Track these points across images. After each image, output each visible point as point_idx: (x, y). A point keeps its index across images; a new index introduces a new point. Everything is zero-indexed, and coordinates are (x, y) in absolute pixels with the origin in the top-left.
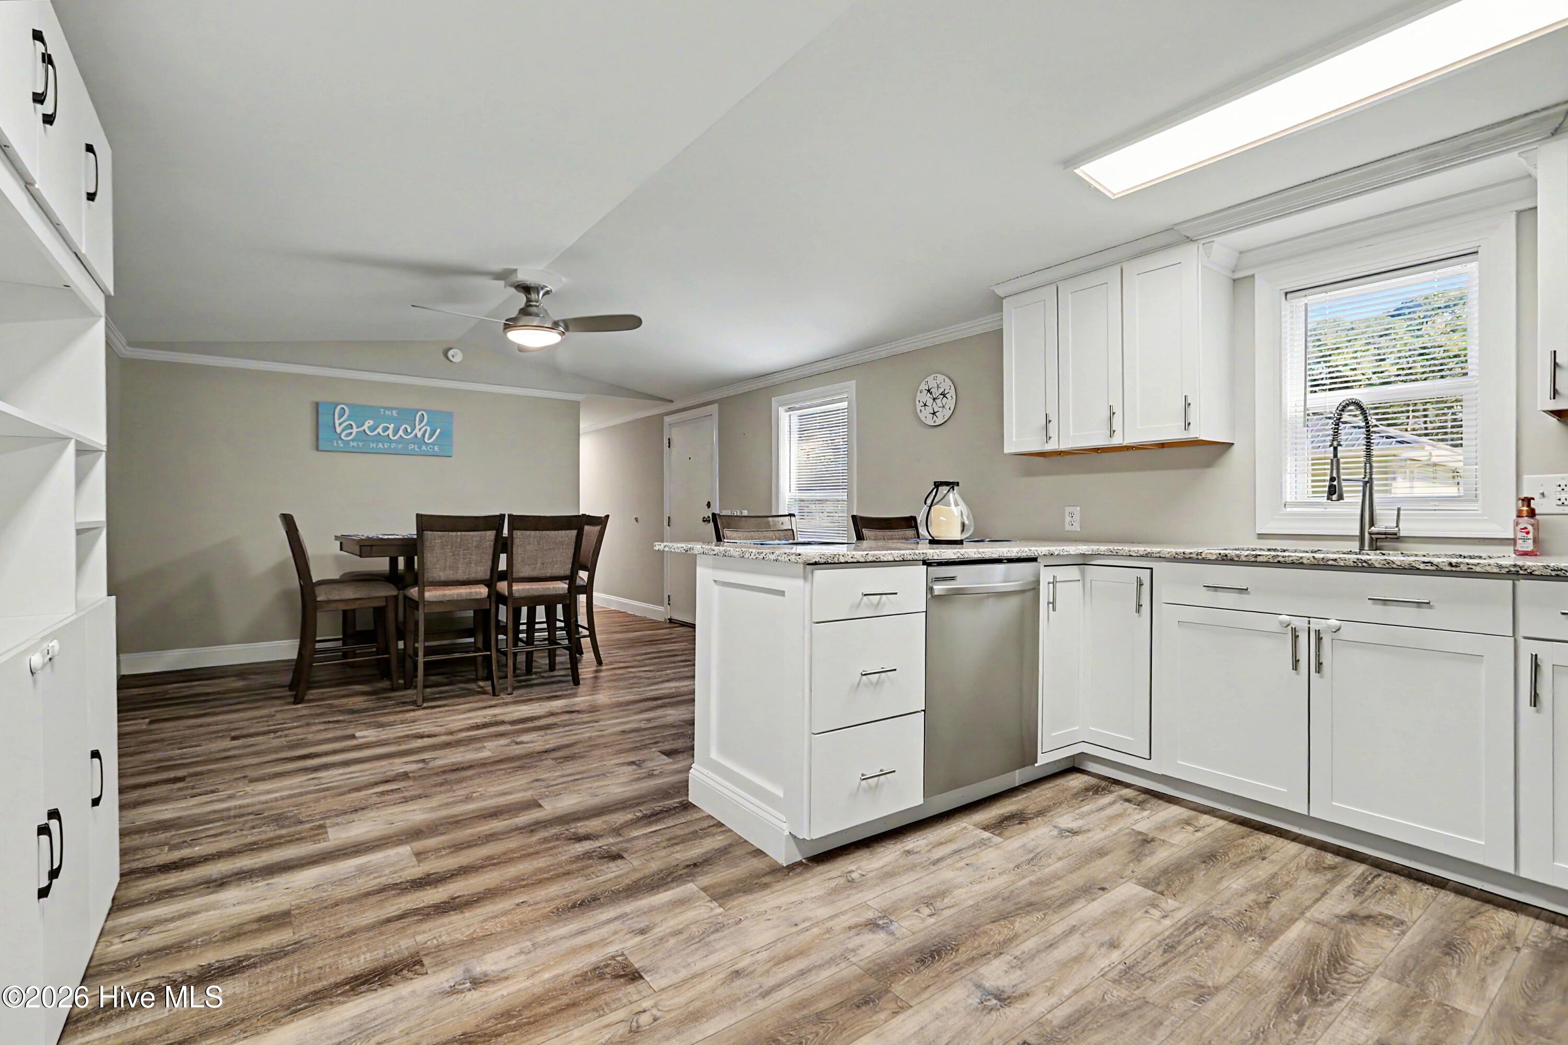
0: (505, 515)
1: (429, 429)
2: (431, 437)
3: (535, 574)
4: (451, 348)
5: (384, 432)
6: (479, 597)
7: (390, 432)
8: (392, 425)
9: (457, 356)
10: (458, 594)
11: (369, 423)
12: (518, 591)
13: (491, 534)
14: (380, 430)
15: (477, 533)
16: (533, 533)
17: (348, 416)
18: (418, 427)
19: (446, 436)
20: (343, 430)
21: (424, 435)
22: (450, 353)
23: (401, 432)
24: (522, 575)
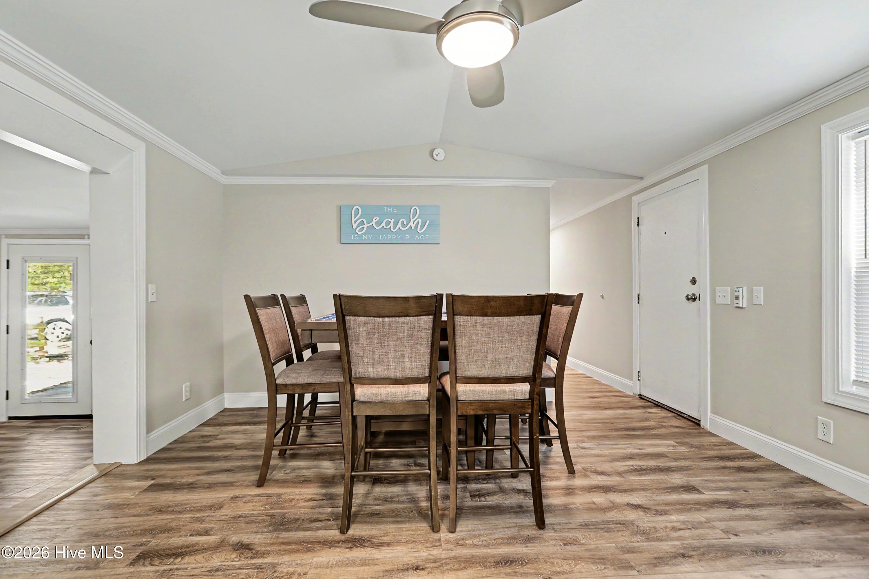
0: (441, 296)
1: (420, 222)
2: (421, 228)
3: (485, 373)
4: (435, 149)
5: (387, 226)
6: (417, 398)
7: (391, 225)
8: (393, 220)
9: (440, 154)
10: (392, 394)
11: (376, 219)
12: (465, 393)
13: (427, 321)
14: (384, 224)
15: (408, 319)
16: (479, 319)
17: (361, 214)
18: (412, 220)
19: (434, 225)
20: (357, 228)
21: (416, 227)
22: (435, 152)
23: (399, 225)
24: (469, 374)
